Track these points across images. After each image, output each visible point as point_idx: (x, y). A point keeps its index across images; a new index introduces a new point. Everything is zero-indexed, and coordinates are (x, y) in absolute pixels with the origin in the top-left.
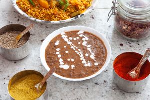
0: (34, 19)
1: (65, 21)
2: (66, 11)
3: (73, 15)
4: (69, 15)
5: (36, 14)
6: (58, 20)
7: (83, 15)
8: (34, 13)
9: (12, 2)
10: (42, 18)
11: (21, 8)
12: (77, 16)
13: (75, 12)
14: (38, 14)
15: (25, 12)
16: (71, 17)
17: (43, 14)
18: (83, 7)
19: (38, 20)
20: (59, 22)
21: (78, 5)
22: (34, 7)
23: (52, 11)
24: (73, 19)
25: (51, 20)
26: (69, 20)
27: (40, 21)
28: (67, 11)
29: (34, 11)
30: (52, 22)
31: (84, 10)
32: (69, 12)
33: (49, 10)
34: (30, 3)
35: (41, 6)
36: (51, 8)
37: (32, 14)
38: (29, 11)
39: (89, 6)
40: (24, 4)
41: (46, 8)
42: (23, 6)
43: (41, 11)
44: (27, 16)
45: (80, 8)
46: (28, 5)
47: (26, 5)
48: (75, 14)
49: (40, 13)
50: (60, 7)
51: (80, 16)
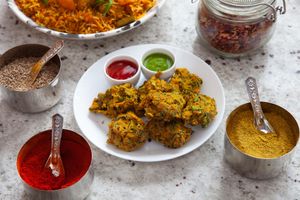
0: (46, 30)
1: (105, 33)
2: (107, 15)
3: (120, 23)
4: (113, 23)
5: (51, 20)
6: (93, 32)
7: (139, 22)
8: (47, 18)
10: (61, 28)
11: (22, 10)
12: (127, 25)
13: (124, 16)
14: (54, 20)
15: (30, 17)
16: (117, 27)
17: (63, 20)
18: (140, 8)
19: (53, 32)
20: (92, 36)
21: (129, 4)
22: (48, 6)
23: (80, 16)
24: (120, 29)
25: (79, 32)
26: (113, 32)
27: (57, 33)
29: (47, 15)
30: (80, 36)
31: (141, 13)
32: (113, 17)
33: (75, 13)
35: (61, 6)
36: (78, 9)
37: (42, 21)
38: (38, 15)
39: (150, 5)
40: (27, 2)
41: (69, 10)
42: (26, 6)
43: (61, 14)
44: (33, 24)
45: (133, 9)
46: (36, 4)
47: (32, 4)
48: (125, 20)
49: (57, 18)
50: (95, 7)
51: (132, 25)
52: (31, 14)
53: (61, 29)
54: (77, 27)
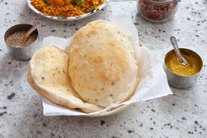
0: (50, 17)
1: (81, 16)
3: (88, 10)
4: (84, 11)
5: (51, 12)
6: (74, 16)
7: (98, 9)
8: (49, 11)
9: (26, 2)
11: (36, 8)
12: (92, 11)
13: (90, 7)
14: (53, 11)
15: (40, 11)
16: (87, 13)
17: (58, 11)
18: (97, 3)
19: (53, 17)
20: (74, 18)
22: (49, 5)
23: (67, 8)
25: (67, 16)
26: (85, 15)
27: (55, 18)
28: (82, 7)
29: (49, 9)
30: (68, 18)
31: (98, 5)
32: (84, 8)
33: (64, 7)
34: (45, 2)
35: (56, 4)
36: (65, 5)
37: (47, 13)
38: (45, 9)
40: (38, 4)
41: (61, 6)
42: (37, 6)
43: (57, 8)
44: (43, 14)
45: (94, 3)
46: (43, 4)
47: (41, 4)
48: (90, 9)
49: (55, 10)
50: (74, 4)
51: (95, 11)
52: (41, 9)
53: (57, 16)
54: (65, 14)
